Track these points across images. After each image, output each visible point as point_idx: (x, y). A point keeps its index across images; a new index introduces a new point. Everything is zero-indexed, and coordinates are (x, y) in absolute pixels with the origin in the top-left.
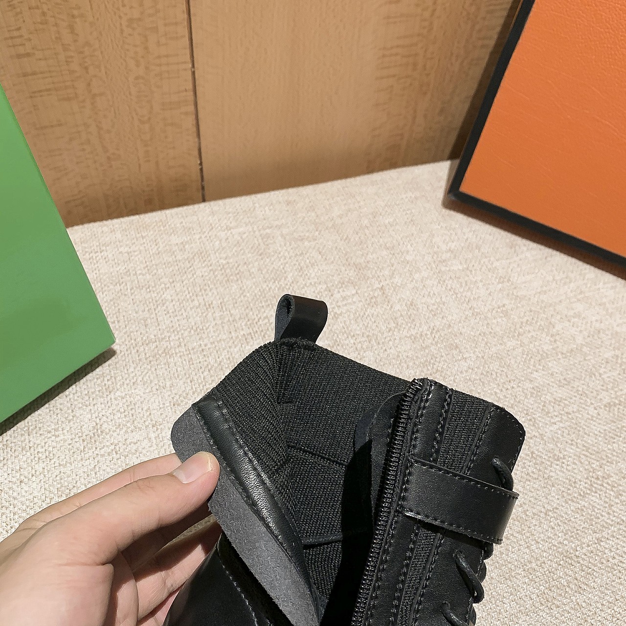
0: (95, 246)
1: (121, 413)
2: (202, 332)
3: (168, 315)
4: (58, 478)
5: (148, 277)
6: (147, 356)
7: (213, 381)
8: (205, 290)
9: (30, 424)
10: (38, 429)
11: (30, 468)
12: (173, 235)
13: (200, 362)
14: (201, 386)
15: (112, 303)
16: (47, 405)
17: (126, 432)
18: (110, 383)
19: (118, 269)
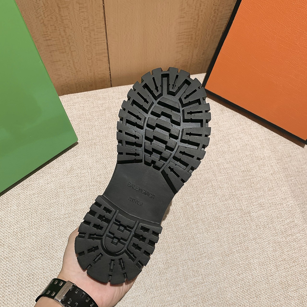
0: (72, 103)
1: (79, 163)
2: (107, 137)
3: (96, 131)
4: (59, 183)
5: (90, 116)
6: (89, 145)
7: (109, 155)
8: (109, 122)
9: (50, 165)
10: (53, 167)
11: (51, 179)
12: (99, 100)
13: (106, 148)
14: (106, 156)
15: (77, 125)
16: (56, 160)
17: (81, 170)
18: (76, 153)
19: (79, 113)
